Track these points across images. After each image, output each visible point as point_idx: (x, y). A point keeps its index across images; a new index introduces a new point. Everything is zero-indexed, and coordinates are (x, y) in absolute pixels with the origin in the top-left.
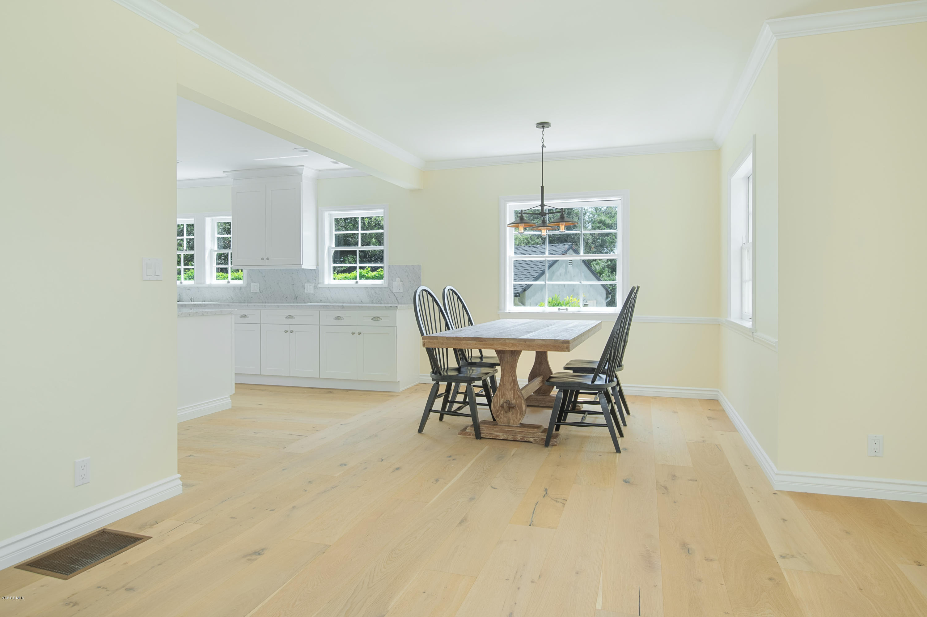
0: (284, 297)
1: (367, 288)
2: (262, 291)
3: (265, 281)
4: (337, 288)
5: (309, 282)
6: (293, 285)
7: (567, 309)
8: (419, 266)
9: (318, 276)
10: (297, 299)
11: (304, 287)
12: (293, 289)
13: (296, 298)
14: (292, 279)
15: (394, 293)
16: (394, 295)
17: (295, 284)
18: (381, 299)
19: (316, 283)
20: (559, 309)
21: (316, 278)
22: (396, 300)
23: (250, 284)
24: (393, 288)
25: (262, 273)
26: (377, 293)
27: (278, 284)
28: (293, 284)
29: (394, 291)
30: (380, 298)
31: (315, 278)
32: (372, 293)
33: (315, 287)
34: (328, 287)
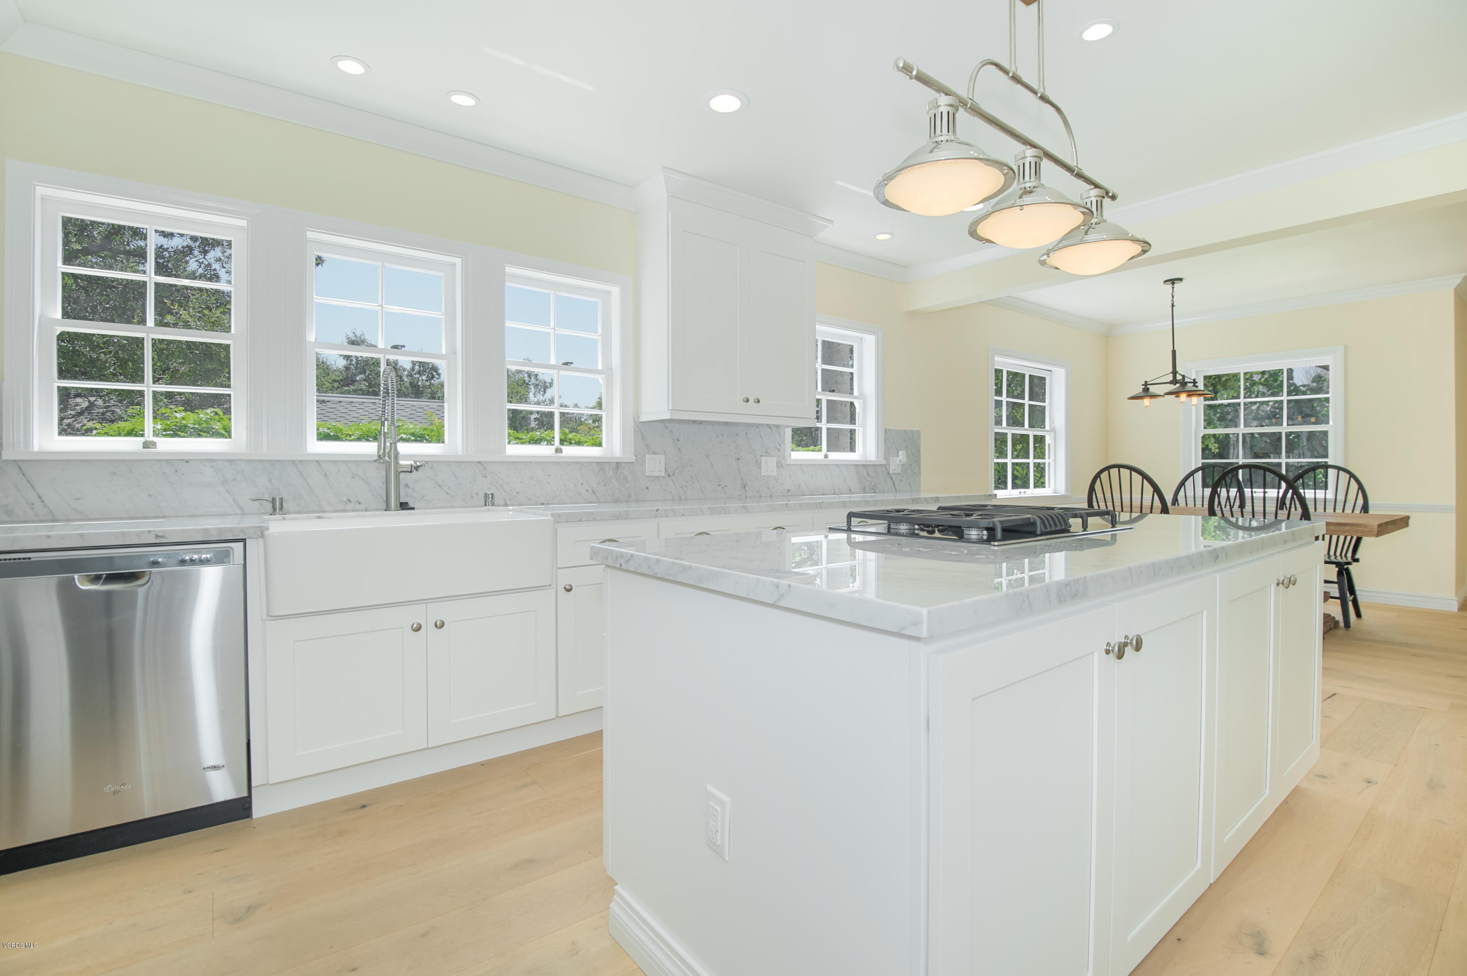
0: (720, 485)
1: (857, 465)
2: (671, 474)
3: (680, 450)
4: (814, 465)
5: (767, 454)
6: (738, 459)
7: (1025, 492)
8: (919, 432)
9: (784, 444)
10: (747, 489)
11: (758, 464)
12: (739, 469)
13: (745, 486)
14: (737, 448)
15: (892, 475)
16: (891, 478)
17: (742, 458)
18: (875, 485)
19: (779, 457)
20: (1020, 492)
21: (780, 445)
22: (893, 486)
23: (644, 456)
24: (889, 466)
25: (672, 431)
26: (870, 476)
27: (707, 456)
28: (738, 457)
29: (891, 472)
30: (873, 484)
31: (779, 447)
32: (863, 475)
33: (779, 465)
34: (801, 465)
